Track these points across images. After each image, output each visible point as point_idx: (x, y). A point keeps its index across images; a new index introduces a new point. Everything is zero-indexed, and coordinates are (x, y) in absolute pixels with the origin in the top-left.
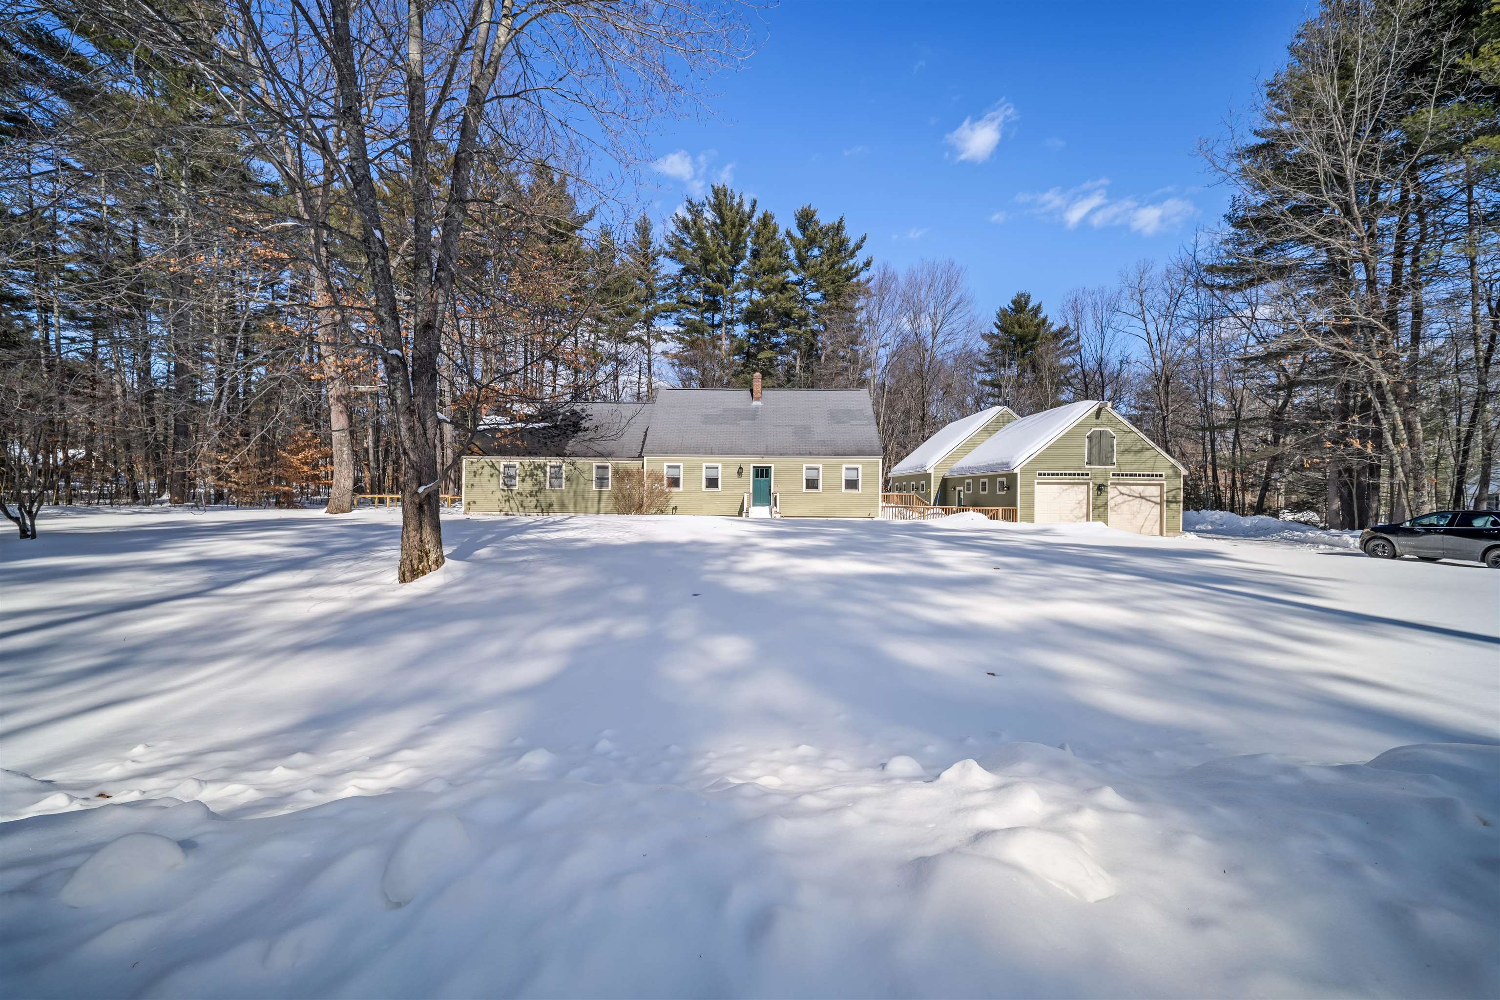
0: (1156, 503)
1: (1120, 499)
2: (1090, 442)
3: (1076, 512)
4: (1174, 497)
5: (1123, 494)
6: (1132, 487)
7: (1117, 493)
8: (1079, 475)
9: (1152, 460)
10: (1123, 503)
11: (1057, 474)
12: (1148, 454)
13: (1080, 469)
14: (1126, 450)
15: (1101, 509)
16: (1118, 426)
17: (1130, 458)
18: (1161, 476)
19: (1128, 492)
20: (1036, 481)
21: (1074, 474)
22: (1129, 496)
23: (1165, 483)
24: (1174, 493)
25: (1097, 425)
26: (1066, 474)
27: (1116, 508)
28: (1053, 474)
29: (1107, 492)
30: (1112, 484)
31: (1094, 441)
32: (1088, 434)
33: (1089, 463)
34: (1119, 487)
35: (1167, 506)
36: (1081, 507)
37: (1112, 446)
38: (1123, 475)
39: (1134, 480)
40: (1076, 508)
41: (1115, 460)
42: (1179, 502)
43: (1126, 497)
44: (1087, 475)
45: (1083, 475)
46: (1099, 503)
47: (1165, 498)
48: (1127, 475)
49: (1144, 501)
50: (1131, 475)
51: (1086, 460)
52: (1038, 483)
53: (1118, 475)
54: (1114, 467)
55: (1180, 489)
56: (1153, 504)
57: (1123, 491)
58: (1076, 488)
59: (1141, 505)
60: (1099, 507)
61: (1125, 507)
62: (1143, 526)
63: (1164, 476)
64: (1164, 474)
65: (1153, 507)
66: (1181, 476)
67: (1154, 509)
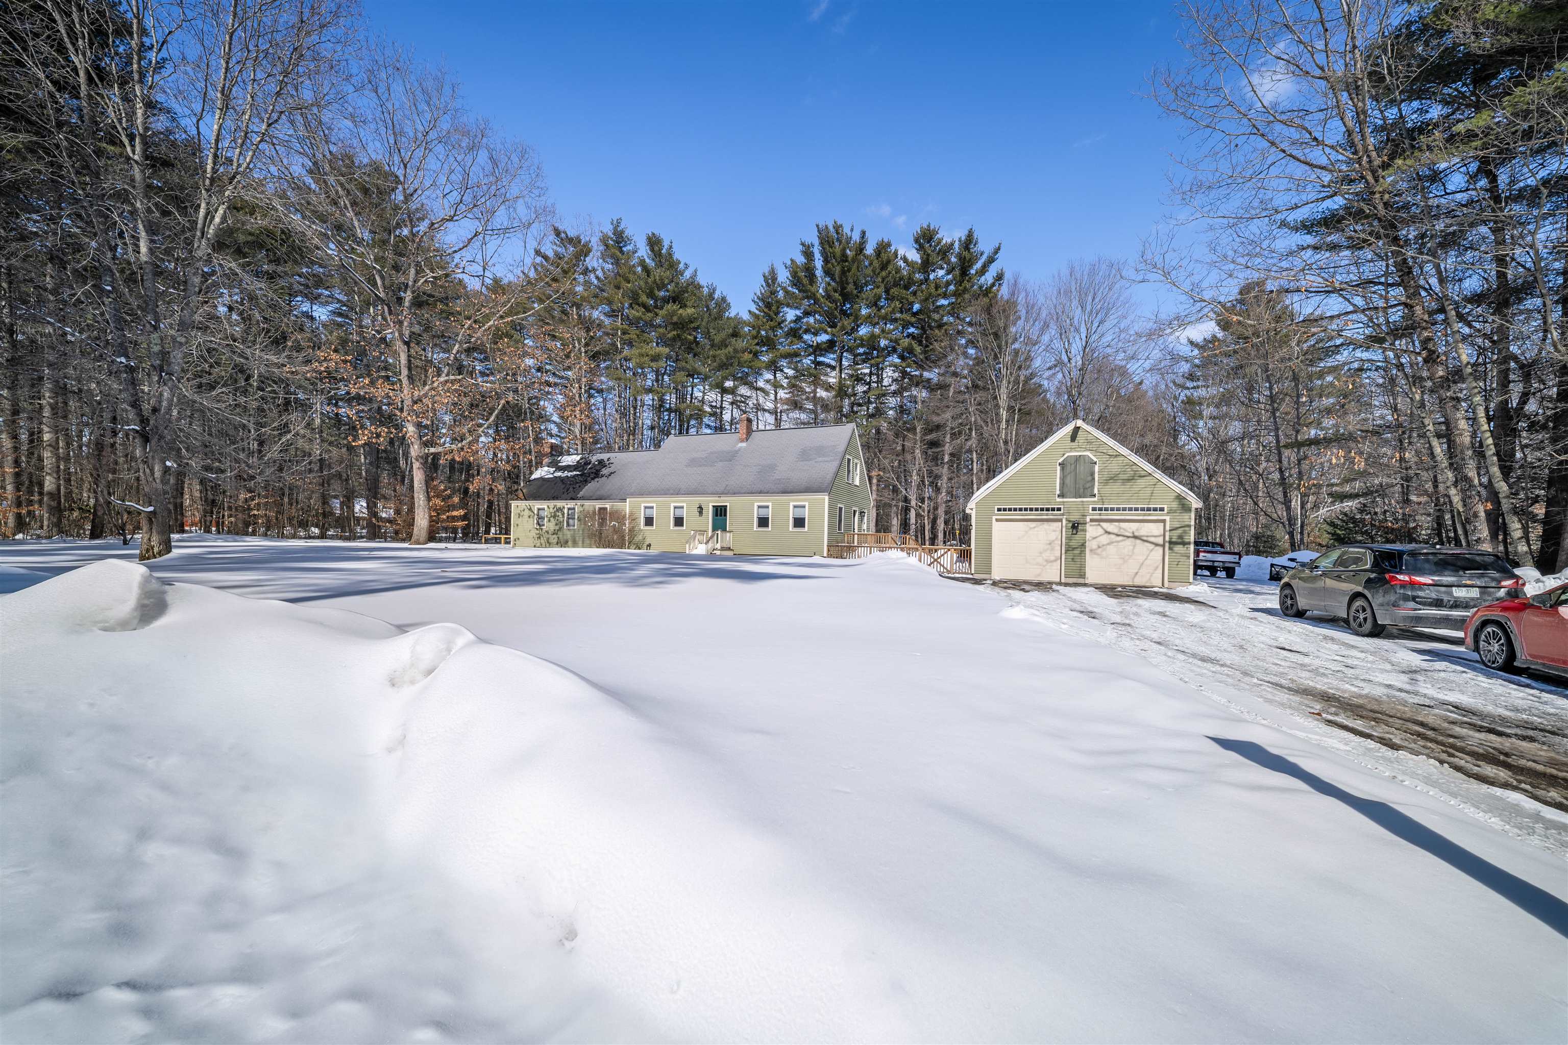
0: (1157, 545)
1: (1105, 539)
2: (1063, 469)
3: (1046, 555)
4: (1180, 537)
5: (1109, 533)
6: (1123, 525)
7: (1101, 531)
8: (1048, 510)
9: (1149, 490)
10: (1108, 544)
11: (1021, 510)
12: (1141, 482)
13: (1049, 503)
14: (1111, 478)
15: (1077, 552)
16: (1101, 449)
17: (1116, 487)
18: (1162, 509)
19: (1116, 531)
20: (994, 518)
21: (1042, 509)
22: (1118, 535)
23: (1168, 518)
24: (1180, 531)
25: (1071, 449)
26: (1031, 509)
27: (1099, 551)
28: (1015, 510)
29: (1085, 531)
30: (1092, 520)
31: (1068, 469)
32: (1061, 461)
33: (1062, 495)
34: (1104, 525)
35: (1170, 549)
36: (1053, 549)
37: (1092, 474)
38: (1106, 509)
39: (1121, 515)
40: (1045, 550)
41: (1096, 491)
42: (1189, 543)
43: (1113, 536)
44: (1059, 509)
45: (1053, 509)
46: (1073, 543)
47: (1167, 539)
48: (1112, 509)
49: (1138, 541)
50: (1118, 509)
51: (1058, 492)
52: (997, 520)
53: (1100, 509)
54: (1096, 499)
55: (1189, 526)
56: (1152, 546)
57: (1108, 530)
58: (1046, 525)
59: (1134, 546)
60: (1074, 549)
61: (1111, 549)
62: (1137, 573)
63: (1166, 511)
64: (1165, 507)
65: (1152, 550)
66: (1193, 509)
67: (1153, 553)
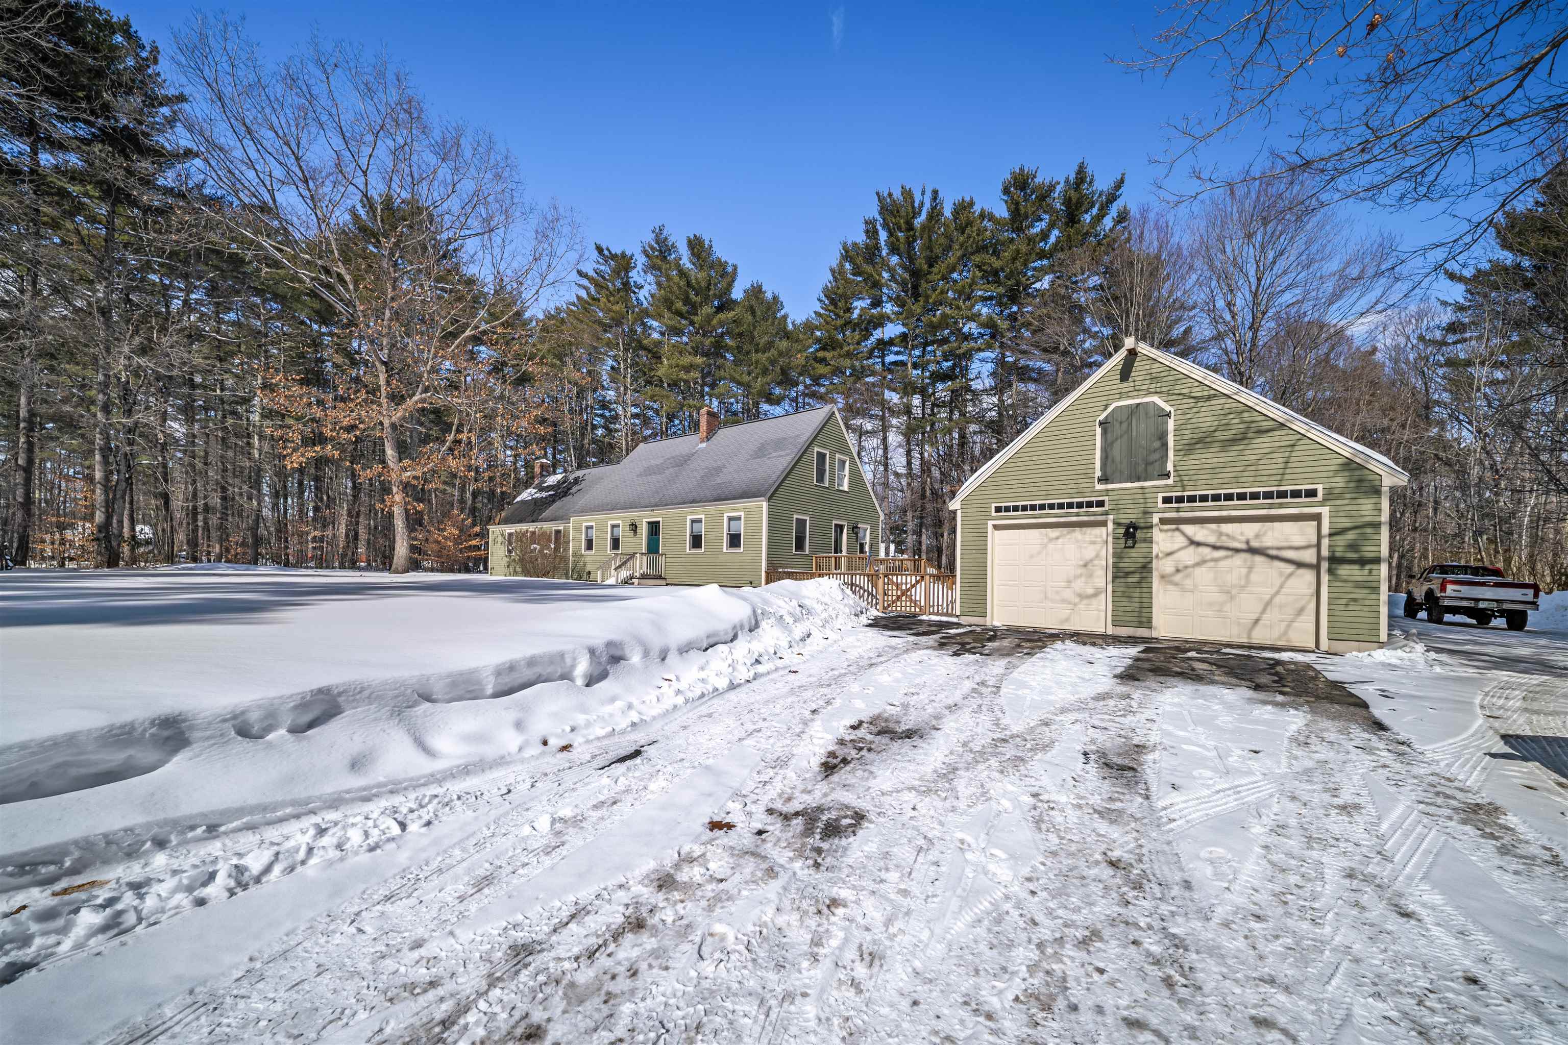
0: (1300, 565)
1: (1189, 556)
2: (1105, 433)
3: (1079, 585)
4: (1353, 546)
5: (1198, 544)
6: (1227, 528)
7: (1180, 541)
8: (1080, 505)
9: (1280, 457)
10: (1198, 564)
11: (1033, 508)
12: (1263, 444)
13: (1080, 494)
14: (1200, 441)
15: (1133, 579)
16: (1178, 389)
17: (1209, 457)
18: (1312, 493)
19: (1212, 540)
20: (990, 523)
21: (1070, 506)
22: (1215, 548)
23: (1325, 511)
24: (1350, 536)
25: (1121, 395)
26: (1051, 507)
27: (1178, 578)
28: (1024, 508)
29: (1151, 541)
30: (1163, 521)
31: (1118, 430)
32: (1102, 418)
33: (1104, 479)
34: (1189, 529)
35: (1330, 571)
36: (1090, 576)
37: (1162, 437)
38: (1192, 499)
39: (1221, 508)
40: (1077, 577)
41: (1170, 467)
42: (1377, 561)
43: (1206, 551)
44: (1101, 504)
45: (1090, 505)
46: (1126, 564)
47: (1325, 552)
48: (1204, 498)
49: (1258, 559)
50: (1216, 498)
51: (1098, 473)
52: (996, 527)
53: (1180, 500)
54: (1170, 481)
55: (1376, 525)
56: (1290, 568)
57: (1198, 538)
58: (1077, 533)
59: (1250, 569)
60: (1127, 574)
61: (1203, 575)
62: (1257, 621)
63: (1320, 494)
64: (1320, 488)
65: (1290, 575)
66: (1385, 489)
67: (1292, 582)
